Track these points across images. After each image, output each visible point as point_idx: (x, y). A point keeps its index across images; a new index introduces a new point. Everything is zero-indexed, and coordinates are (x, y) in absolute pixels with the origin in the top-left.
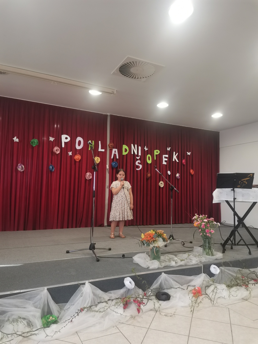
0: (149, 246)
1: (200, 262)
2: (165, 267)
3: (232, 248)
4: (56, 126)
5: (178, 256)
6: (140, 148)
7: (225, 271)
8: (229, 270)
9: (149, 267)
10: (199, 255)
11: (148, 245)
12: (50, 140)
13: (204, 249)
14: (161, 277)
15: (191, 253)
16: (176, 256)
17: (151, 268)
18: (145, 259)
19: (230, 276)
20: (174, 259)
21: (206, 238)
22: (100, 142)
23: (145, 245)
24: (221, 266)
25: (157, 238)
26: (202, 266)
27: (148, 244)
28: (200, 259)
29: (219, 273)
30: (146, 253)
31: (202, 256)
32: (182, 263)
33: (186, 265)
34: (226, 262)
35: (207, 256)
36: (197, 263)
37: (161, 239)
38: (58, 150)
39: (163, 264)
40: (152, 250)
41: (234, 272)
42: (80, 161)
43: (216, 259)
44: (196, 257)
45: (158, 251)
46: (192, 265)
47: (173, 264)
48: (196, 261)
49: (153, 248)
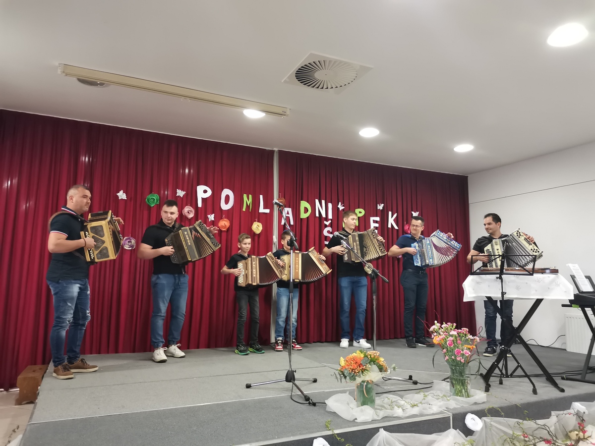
0: (355, 379)
1: (447, 408)
2: (385, 418)
3: (501, 383)
4: (187, 171)
5: (406, 399)
6: (330, 205)
7: (491, 424)
8: (500, 423)
9: (356, 419)
10: (444, 396)
11: (353, 378)
12: (178, 195)
13: (453, 385)
14: (377, 437)
15: (430, 392)
16: (402, 397)
17: (359, 420)
18: (348, 404)
19: (503, 434)
20: (398, 403)
21: (455, 366)
22: (261, 197)
23: (348, 378)
24: (485, 416)
25: (368, 364)
26: (450, 415)
27: (352, 376)
28: (445, 402)
29: (482, 428)
30: (348, 393)
31: (449, 399)
32: (415, 411)
33: (422, 415)
34: (493, 408)
35: (458, 397)
36: (441, 409)
37: (375, 367)
38: (191, 211)
39: (382, 414)
40: (360, 386)
41: (509, 426)
42: (228, 229)
43: (476, 403)
44: (439, 400)
45: (370, 388)
46: (433, 414)
47: (398, 412)
48: (440, 407)
49: (361, 384)
